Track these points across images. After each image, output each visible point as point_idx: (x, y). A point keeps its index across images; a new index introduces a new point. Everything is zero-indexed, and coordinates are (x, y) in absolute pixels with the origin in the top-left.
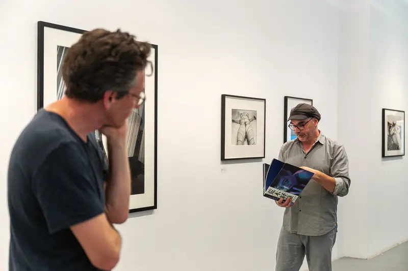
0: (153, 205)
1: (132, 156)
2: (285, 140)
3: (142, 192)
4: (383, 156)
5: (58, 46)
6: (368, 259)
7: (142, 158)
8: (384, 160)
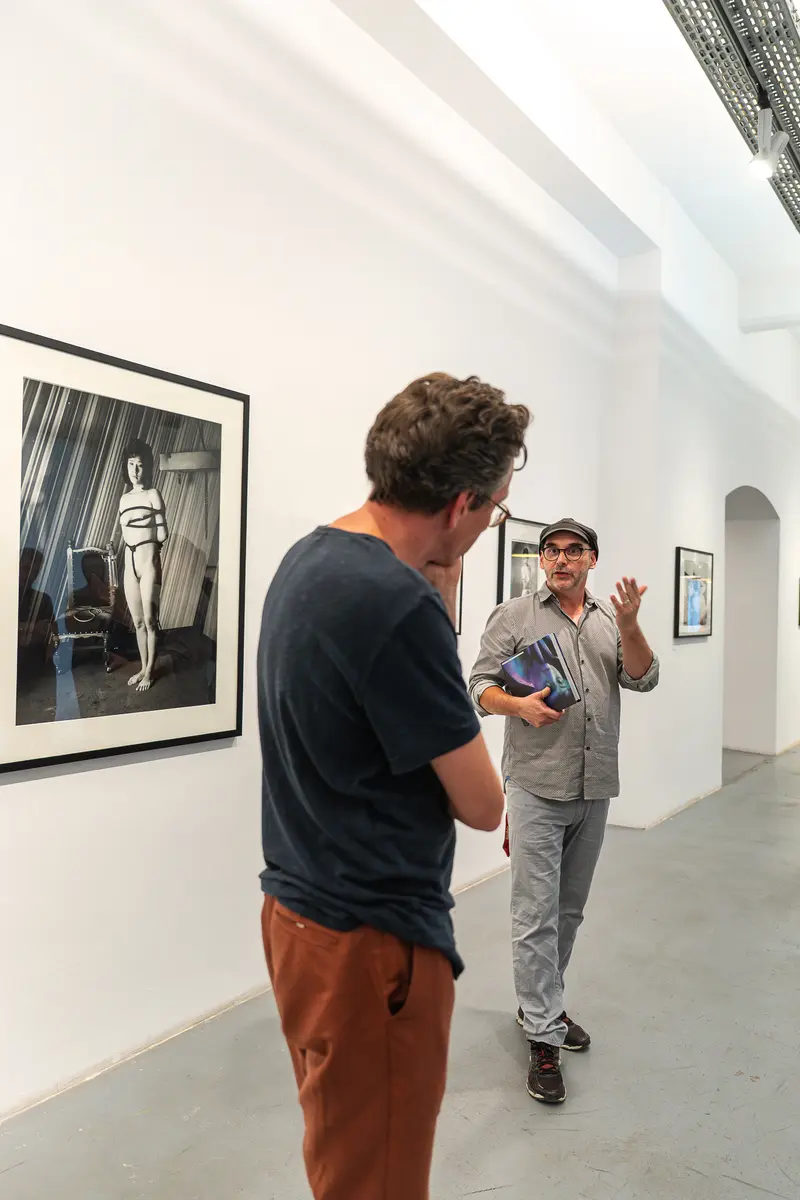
0: (233, 727)
1: (191, 624)
2: (500, 599)
3: (212, 700)
4: (676, 635)
5: (26, 380)
6: (647, 828)
7: (211, 629)
8: (676, 644)
